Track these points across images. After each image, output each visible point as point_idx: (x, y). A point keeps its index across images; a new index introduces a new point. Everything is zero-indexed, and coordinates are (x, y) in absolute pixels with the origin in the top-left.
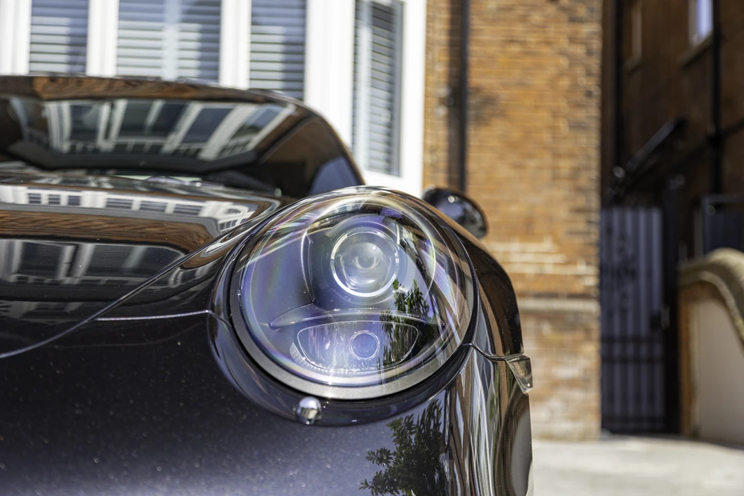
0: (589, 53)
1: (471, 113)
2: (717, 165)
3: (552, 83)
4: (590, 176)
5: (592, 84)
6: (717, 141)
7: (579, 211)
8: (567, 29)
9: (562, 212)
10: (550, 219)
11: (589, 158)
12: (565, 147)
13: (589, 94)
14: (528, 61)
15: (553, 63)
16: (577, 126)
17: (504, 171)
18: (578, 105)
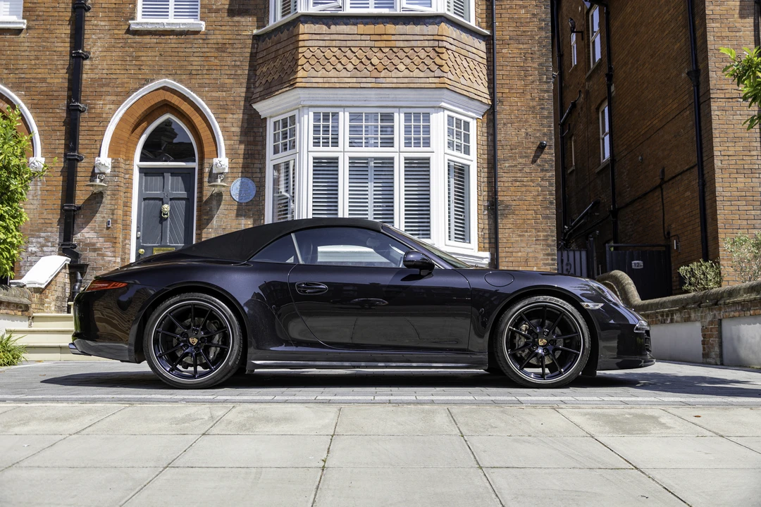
0: (551, 185)
1: (499, 212)
2: (615, 224)
3: (535, 198)
4: (553, 240)
5: (553, 198)
6: (615, 213)
7: (548, 255)
8: (541, 175)
9: (541, 256)
10: (536, 258)
11: (552, 231)
12: (540, 226)
13: (551, 203)
14: (524, 189)
15: (535, 190)
16: (546, 217)
17: (515, 238)
18: (547, 208)
